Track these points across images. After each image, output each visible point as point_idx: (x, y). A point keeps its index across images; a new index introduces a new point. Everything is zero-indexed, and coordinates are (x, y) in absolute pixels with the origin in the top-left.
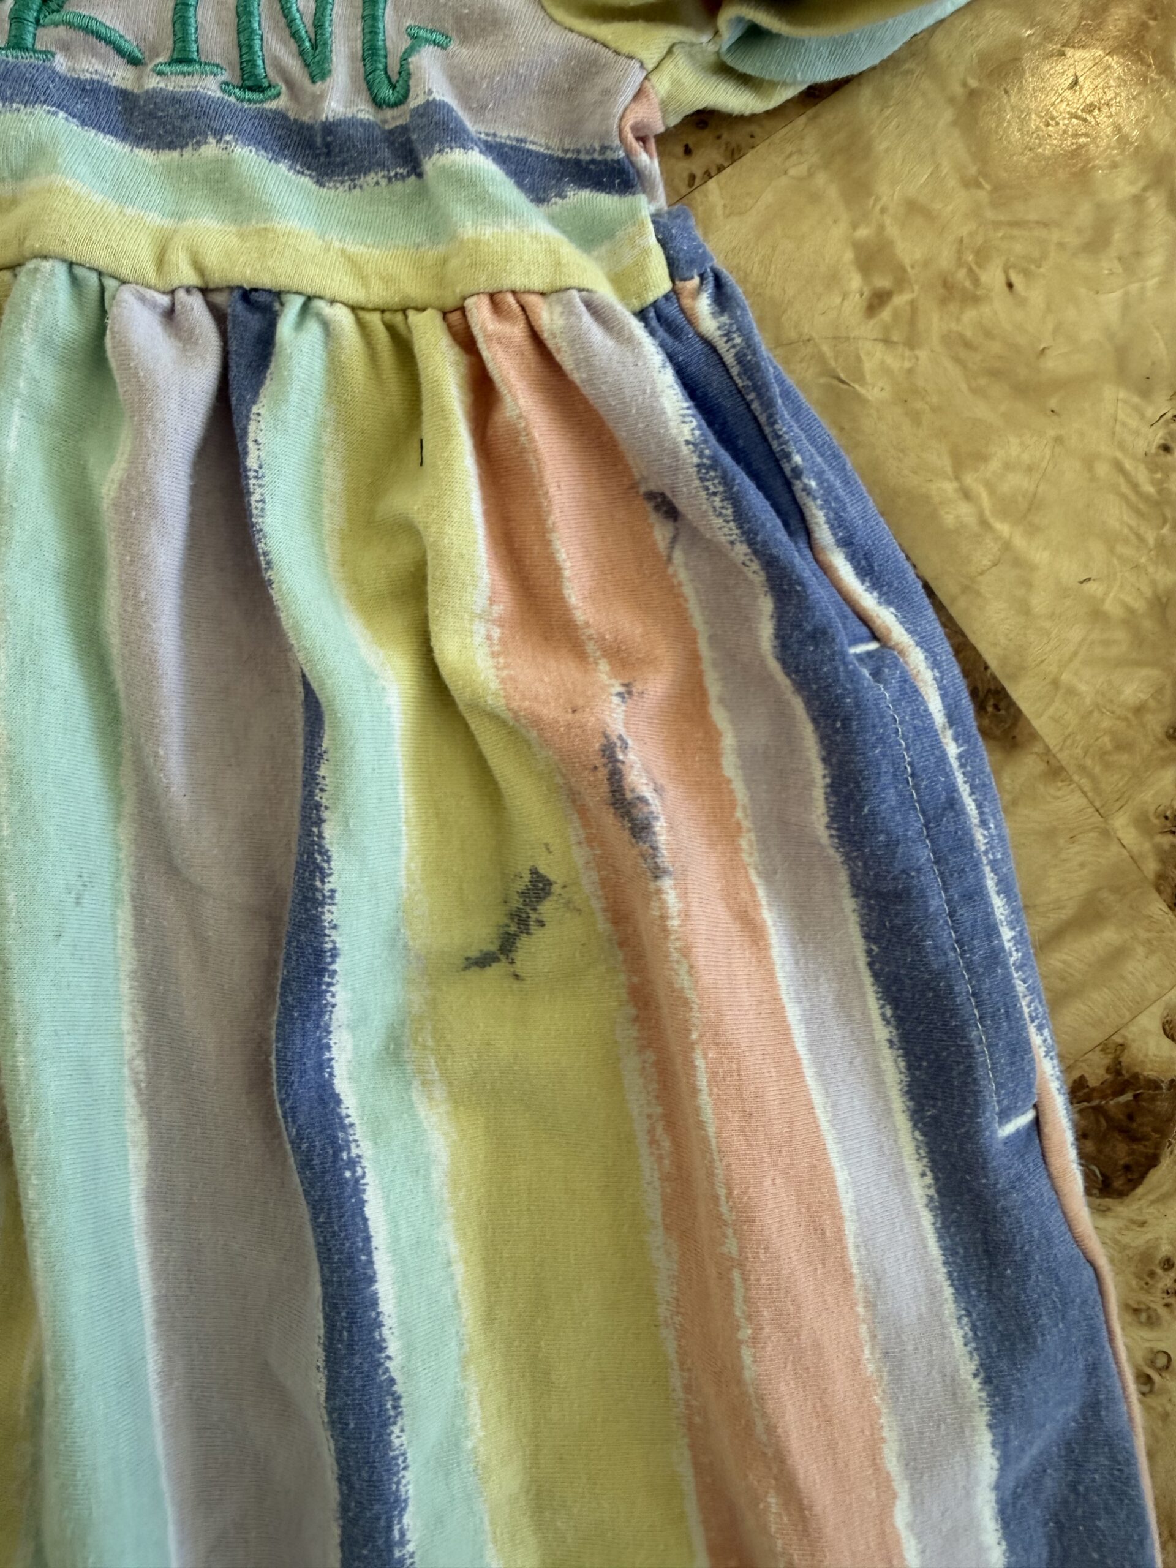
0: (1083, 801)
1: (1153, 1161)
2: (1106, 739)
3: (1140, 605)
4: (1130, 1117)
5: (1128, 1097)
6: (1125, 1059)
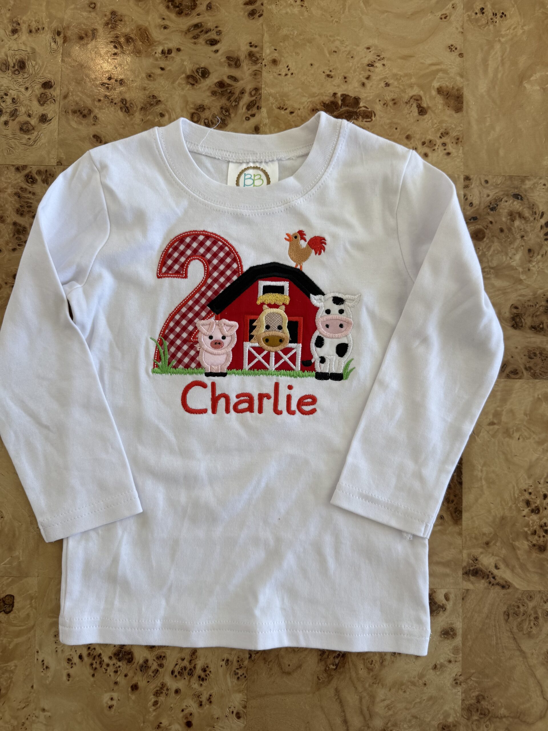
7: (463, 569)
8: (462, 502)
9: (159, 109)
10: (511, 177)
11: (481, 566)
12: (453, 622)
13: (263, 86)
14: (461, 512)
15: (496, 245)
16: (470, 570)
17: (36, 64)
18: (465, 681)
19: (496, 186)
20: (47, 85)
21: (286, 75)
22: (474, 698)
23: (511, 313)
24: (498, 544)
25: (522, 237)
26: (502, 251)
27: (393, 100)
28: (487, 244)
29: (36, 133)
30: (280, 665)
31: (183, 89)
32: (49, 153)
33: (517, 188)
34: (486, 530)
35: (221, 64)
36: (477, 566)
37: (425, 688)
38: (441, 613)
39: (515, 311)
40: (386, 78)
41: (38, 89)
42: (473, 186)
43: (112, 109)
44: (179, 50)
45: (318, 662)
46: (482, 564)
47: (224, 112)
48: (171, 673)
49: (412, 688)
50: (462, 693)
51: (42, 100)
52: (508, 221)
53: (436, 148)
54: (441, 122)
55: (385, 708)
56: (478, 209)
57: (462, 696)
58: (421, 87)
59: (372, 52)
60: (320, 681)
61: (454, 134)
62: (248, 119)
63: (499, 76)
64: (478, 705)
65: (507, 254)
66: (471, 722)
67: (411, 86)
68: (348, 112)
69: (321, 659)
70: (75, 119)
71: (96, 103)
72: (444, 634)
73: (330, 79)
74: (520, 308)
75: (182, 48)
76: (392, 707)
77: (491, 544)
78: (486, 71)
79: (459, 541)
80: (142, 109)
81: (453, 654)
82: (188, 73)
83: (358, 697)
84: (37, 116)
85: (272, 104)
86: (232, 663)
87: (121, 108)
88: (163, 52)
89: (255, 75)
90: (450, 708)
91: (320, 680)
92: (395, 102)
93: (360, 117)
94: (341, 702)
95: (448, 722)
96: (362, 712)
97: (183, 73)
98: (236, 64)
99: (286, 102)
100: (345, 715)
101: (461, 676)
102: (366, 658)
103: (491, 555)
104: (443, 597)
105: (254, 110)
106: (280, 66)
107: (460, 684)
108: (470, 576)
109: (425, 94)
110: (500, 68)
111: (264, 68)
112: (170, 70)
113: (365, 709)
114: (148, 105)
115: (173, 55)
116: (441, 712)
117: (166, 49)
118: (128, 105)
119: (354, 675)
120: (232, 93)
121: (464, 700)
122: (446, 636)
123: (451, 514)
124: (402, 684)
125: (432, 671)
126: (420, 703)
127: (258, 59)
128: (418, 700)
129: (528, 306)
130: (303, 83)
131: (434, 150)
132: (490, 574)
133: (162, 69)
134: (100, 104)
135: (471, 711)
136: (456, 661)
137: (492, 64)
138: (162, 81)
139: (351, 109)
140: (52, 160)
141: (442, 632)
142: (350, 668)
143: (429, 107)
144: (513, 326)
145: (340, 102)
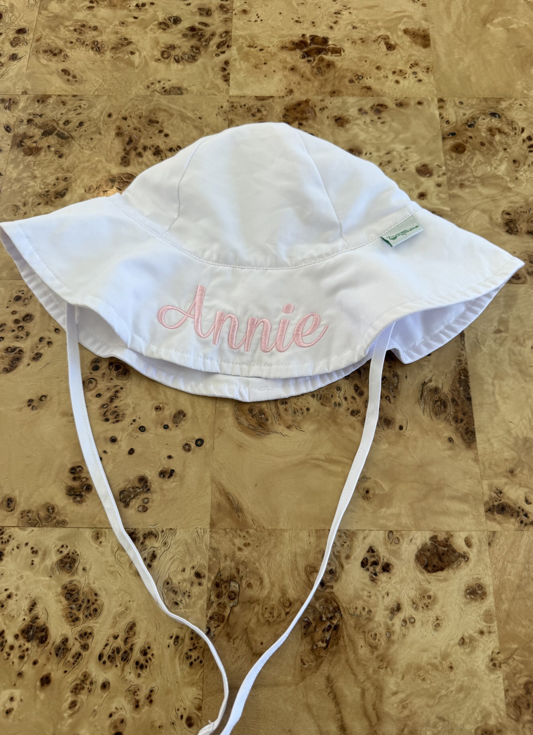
0: (479, 471)
1: (442, 569)
2: (493, 461)
3: (521, 437)
4: (443, 554)
5: (446, 549)
6: (451, 539)
7: (485, 505)
8: (473, 421)
9: (130, 48)
10: (486, 99)
11: (507, 501)
12: (479, 576)
13: (233, 30)
14: (473, 433)
15: (478, 157)
16: (493, 506)
17: (13, 15)
18: (506, 661)
19: (472, 106)
20: (21, 31)
21: (256, 21)
22: (522, 687)
23: (503, 219)
24: (525, 472)
25: (505, 149)
26: (486, 162)
27: (361, 39)
28: (469, 156)
29: (4, 69)
30: (249, 643)
31: (154, 33)
32: (15, 84)
33: (493, 108)
34: (508, 454)
35: (193, 14)
36: (503, 501)
37: (452, 673)
38: (463, 564)
39: (508, 217)
40: (352, 22)
41: (12, 35)
42: (447, 106)
43: (84, 49)
44: (152, 4)
45: (302, 638)
46: (508, 498)
47: (194, 50)
48: (98, 657)
49: (435, 673)
50: (504, 680)
51: (14, 43)
52: (489, 137)
53: (407, 76)
54: (410, 56)
55: (398, 706)
56: (455, 127)
57: (504, 684)
58: (388, 29)
59: (338, 4)
60: (306, 666)
61: (424, 65)
62: (217, 55)
63: (463, 20)
64: (528, 697)
65: (491, 165)
66: (521, 725)
67: (378, 28)
68: (317, 49)
69: (305, 634)
70: (46, 57)
71: (69, 45)
72: (470, 594)
73: (298, 24)
74: (512, 214)
75: (155, 2)
76: (407, 704)
77: (517, 472)
78: (449, 17)
79: (476, 469)
80: (113, 48)
81: (485, 621)
82: (161, 20)
83: (359, 690)
84: (8, 55)
85: (242, 43)
86: (183, 640)
87: (92, 48)
88: (137, 5)
89: (226, 21)
90: (491, 704)
91: (304, 664)
92: (363, 40)
93: (330, 53)
94: (335, 697)
95: (488, 725)
96: (366, 714)
97: (155, 21)
98: (207, 13)
99: (256, 42)
100: (342, 717)
101: (499, 655)
102: (367, 631)
103: (518, 486)
104: (463, 544)
105: (224, 48)
106: (250, 15)
107: (500, 667)
108: (495, 513)
109: (392, 34)
110: (463, 14)
111: (234, 16)
112: (143, 19)
113: (370, 708)
114: (119, 46)
115: (147, 7)
116: (478, 711)
117: (140, 3)
118: (99, 46)
119: (352, 656)
120: (202, 35)
121: (507, 690)
122: (473, 597)
123: (462, 436)
124: (419, 668)
125: (458, 647)
126: (446, 695)
127: (228, 10)
128: (443, 692)
129: (521, 212)
130: (273, 27)
131: (405, 78)
132: (520, 510)
133: (135, 18)
134: (72, 45)
135: (520, 707)
136: (490, 632)
137: (455, 12)
138: (134, 27)
139: (320, 47)
140: (18, 90)
141: (466, 590)
142: (345, 646)
143: (396, 44)
144: (507, 231)
145: (309, 41)
